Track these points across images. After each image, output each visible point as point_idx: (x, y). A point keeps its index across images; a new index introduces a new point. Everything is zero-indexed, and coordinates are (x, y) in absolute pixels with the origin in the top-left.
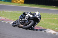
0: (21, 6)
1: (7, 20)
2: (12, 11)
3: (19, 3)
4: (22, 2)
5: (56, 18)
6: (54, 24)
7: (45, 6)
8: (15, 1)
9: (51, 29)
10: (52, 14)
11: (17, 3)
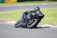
0: (14, 5)
1: (3, 21)
2: (7, 12)
3: (12, 3)
4: (15, 1)
5: (51, 12)
6: (49, 18)
7: (38, 2)
8: (8, 2)
9: (48, 24)
10: (46, 9)
11: (10, 3)
